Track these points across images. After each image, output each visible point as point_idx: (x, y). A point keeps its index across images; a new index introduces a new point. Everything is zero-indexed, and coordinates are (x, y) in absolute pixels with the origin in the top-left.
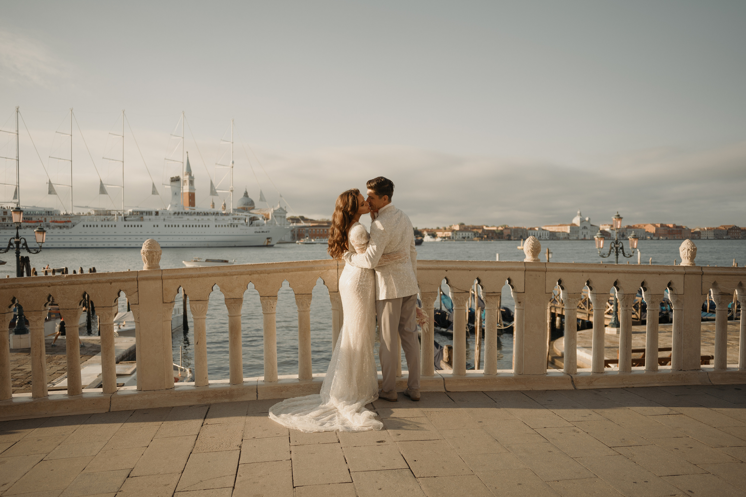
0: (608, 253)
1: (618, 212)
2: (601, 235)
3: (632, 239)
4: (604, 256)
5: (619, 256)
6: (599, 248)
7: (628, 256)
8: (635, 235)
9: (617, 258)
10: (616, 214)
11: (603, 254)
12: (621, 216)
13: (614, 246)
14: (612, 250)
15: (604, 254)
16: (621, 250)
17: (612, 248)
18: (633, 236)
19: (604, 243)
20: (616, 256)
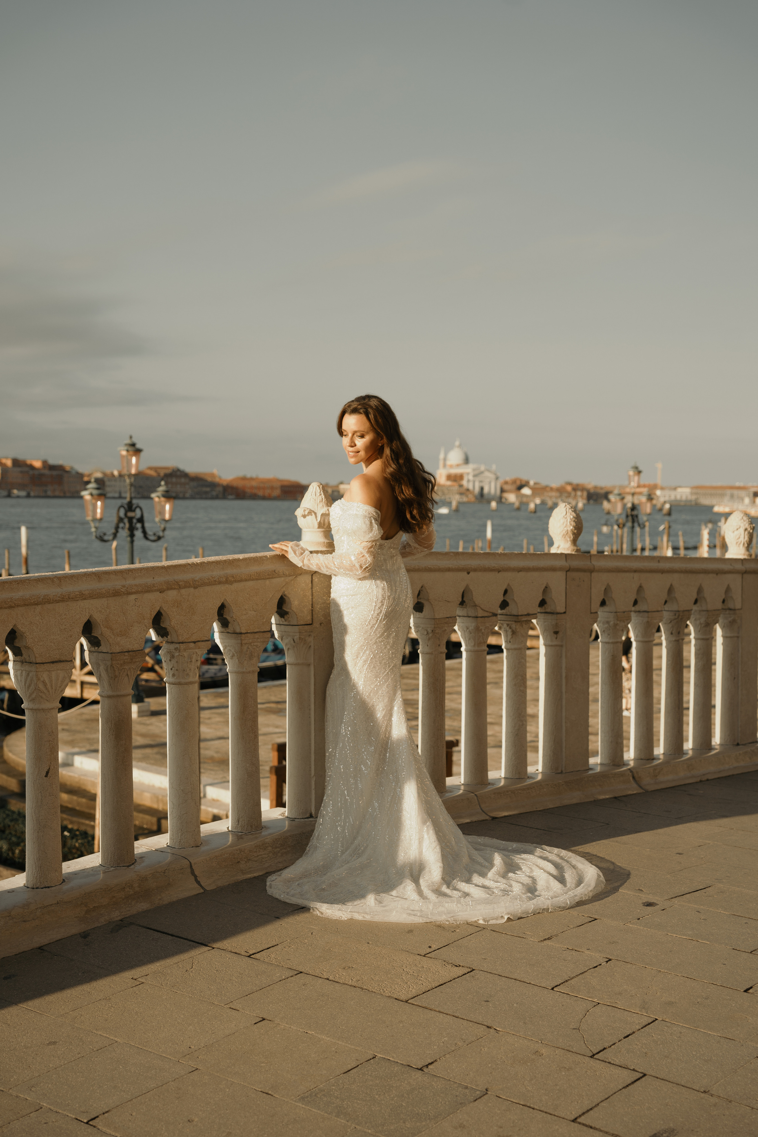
0: (113, 531)
1: (131, 437)
2: (98, 489)
3: (163, 499)
4: (106, 538)
5: (135, 538)
6: (94, 520)
7: (152, 538)
8: (167, 491)
9: (132, 542)
10: (128, 441)
11: (102, 535)
12: (138, 446)
13: (126, 515)
14: (121, 525)
15: (105, 534)
16: (139, 525)
17: (121, 520)
18: (164, 493)
19: (104, 508)
20: (129, 539)
